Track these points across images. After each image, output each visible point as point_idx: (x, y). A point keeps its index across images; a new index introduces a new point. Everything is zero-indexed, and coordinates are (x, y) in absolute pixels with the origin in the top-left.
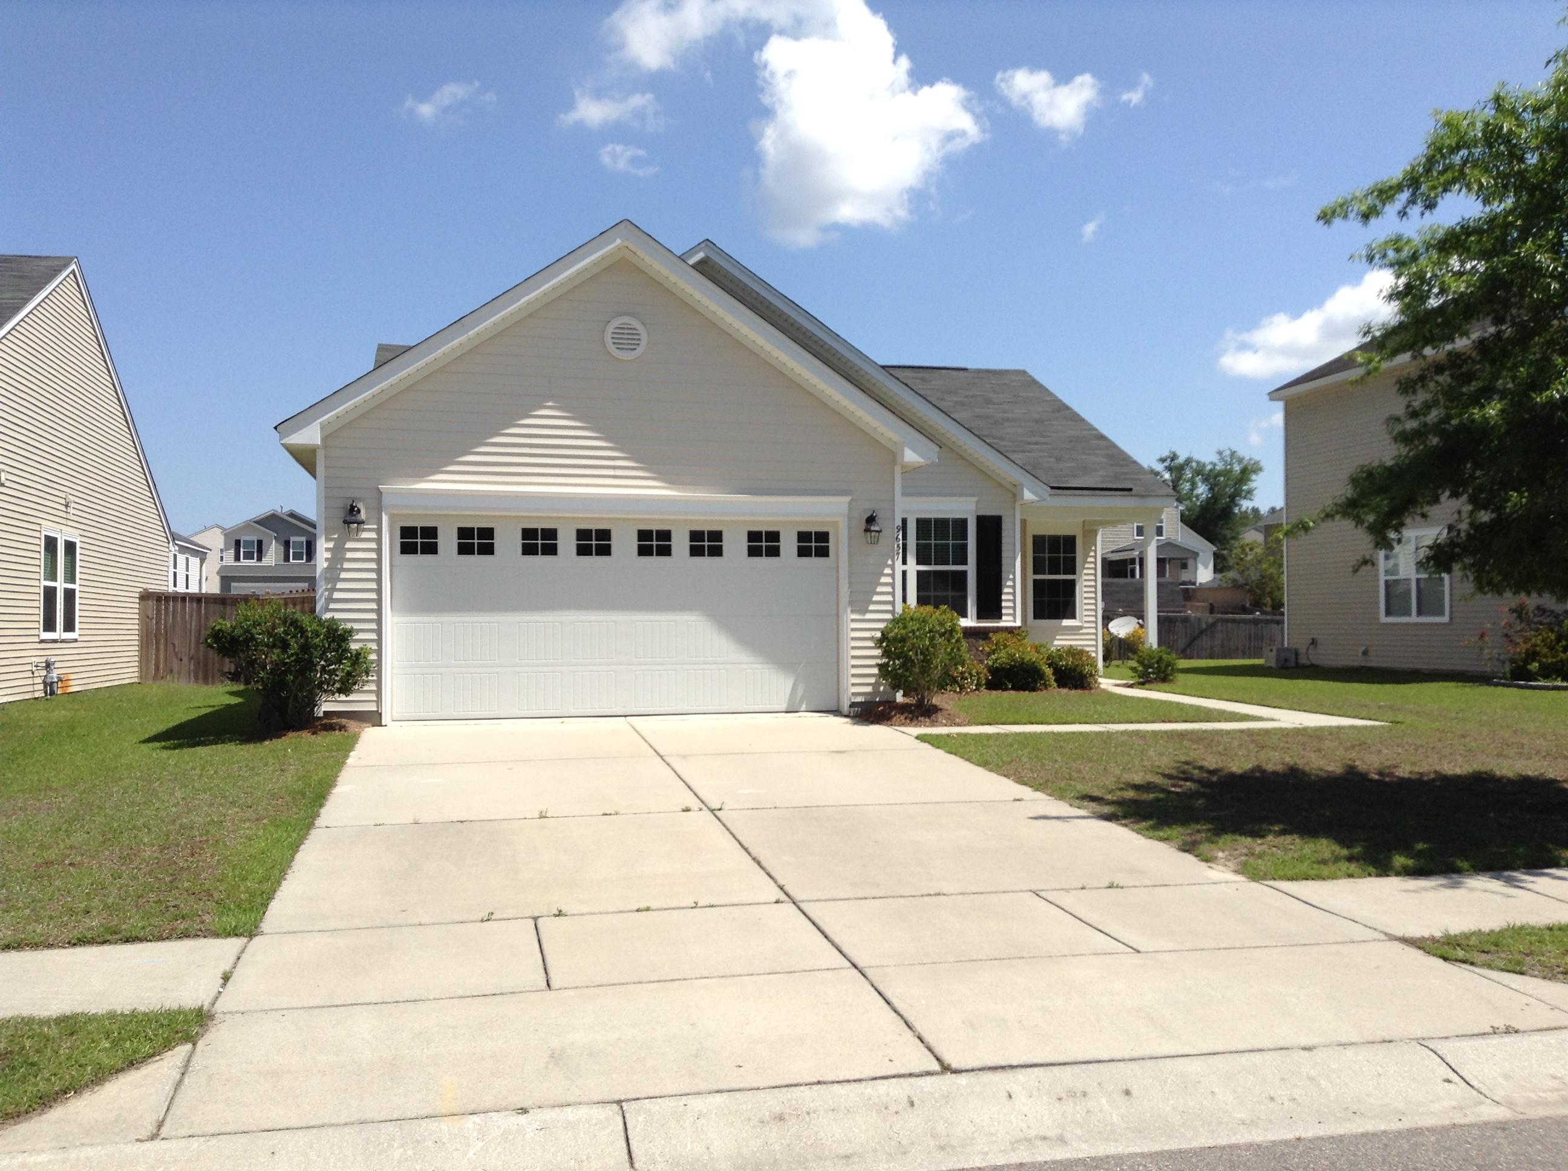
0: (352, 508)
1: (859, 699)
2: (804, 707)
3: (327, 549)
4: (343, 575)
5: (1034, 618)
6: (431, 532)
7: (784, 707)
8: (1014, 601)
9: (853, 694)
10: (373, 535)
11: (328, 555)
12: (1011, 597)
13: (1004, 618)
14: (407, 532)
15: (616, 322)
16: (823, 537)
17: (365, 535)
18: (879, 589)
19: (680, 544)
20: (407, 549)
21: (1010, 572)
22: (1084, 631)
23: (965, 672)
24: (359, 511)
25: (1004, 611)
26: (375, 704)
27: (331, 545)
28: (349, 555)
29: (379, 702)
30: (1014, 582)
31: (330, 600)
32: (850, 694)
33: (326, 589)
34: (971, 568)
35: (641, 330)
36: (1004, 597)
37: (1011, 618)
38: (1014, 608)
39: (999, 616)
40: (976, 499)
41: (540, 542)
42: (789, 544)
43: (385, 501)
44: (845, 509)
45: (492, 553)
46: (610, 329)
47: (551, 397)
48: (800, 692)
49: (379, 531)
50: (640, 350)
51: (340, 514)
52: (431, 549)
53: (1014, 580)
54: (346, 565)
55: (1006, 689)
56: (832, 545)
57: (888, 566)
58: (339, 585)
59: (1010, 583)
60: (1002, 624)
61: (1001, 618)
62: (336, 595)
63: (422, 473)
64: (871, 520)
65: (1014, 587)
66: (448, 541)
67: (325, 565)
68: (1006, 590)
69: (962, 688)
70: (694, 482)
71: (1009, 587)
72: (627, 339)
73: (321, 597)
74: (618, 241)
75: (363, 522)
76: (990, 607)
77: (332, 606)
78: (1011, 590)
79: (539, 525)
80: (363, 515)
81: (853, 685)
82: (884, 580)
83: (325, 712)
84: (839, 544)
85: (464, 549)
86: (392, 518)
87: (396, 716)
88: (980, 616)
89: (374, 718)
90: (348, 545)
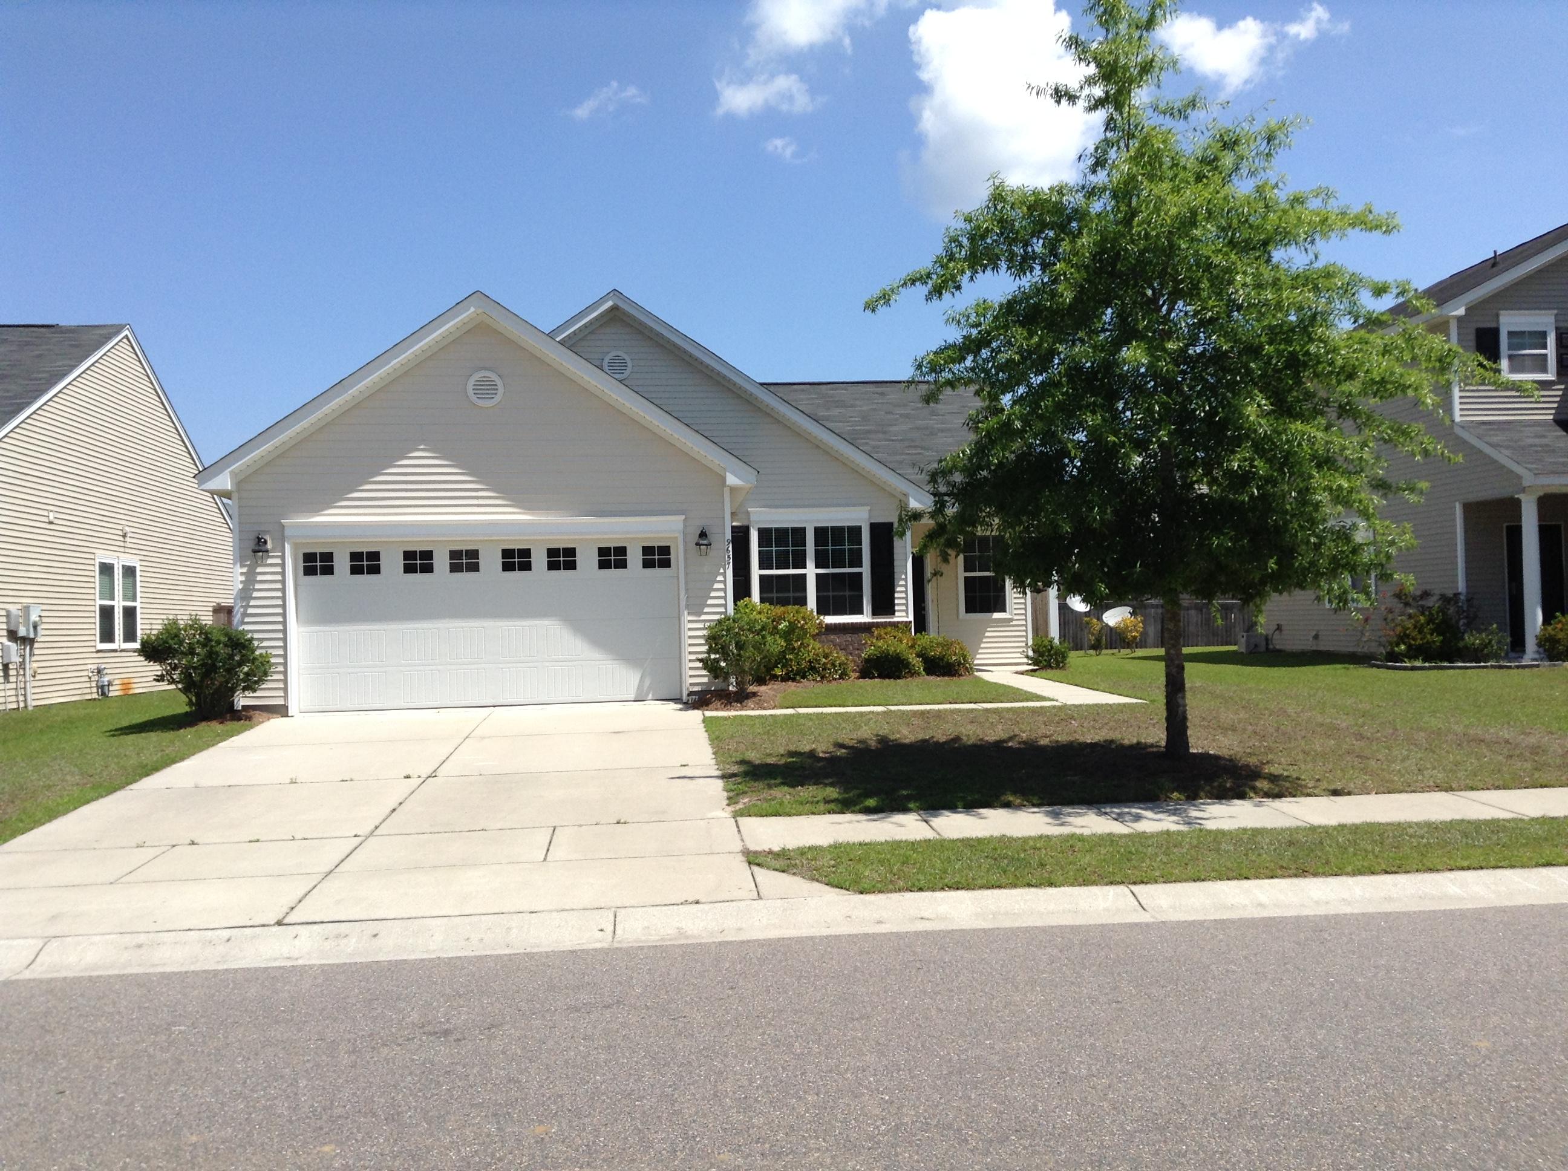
0: (259, 539)
1: (696, 689)
2: (650, 697)
3: (242, 574)
4: (255, 594)
5: (966, 612)
6: (328, 557)
7: (632, 697)
8: (906, 598)
9: (691, 684)
10: (279, 561)
11: (243, 578)
12: (903, 595)
13: (897, 614)
14: (309, 557)
15: (478, 376)
16: (665, 550)
17: (270, 561)
18: (713, 594)
19: (539, 560)
20: (309, 571)
21: (903, 573)
22: (1014, 623)
23: (827, 664)
24: (265, 542)
25: (897, 608)
26: (282, 699)
27: (245, 570)
28: (259, 578)
29: (286, 697)
30: (906, 582)
31: (245, 615)
32: (688, 685)
33: (242, 606)
34: (866, 570)
35: (499, 382)
36: (896, 595)
37: (904, 614)
38: (906, 605)
39: (892, 612)
40: (869, 508)
41: (418, 562)
42: (635, 557)
43: (287, 533)
44: (681, 526)
45: (379, 572)
46: (472, 382)
47: (423, 442)
48: (647, 682)
49: (283, 558)
50: (498, 398)
51: (252, 544)
52: (328, 570)
53: (906, 580)
54: (257, 586)
55: (873, 677)
56: (672, 557)
57: (721, 574)
58: (252, 603)
59: (902, 583)
60: (895, 619)
61: (894, 614)
62: (250, 611)
63: (317, 509)
64: (703, 535)
65: (906, 586)
66: (342, 564)
67: (241, 586)
68: (898, 589)
69: (823, 677)
70: (548, 508)
71: (901, 586)
72: (486, 389)
73: (238, 612)
74: (472, 309)
75: (267, 551)
76: (884, 604)
77: (247, 620)
78: (903, 589)
79: (418, 548)
80: (269, 546)
81: (691, 676)
82: (716, 586)
83: (243, 706)
84: (677, 556)
85: (356, 570)
86: (295, 547)
87: (303, 709)
88: (875, 612)
89: (281, 711)
90: (259, 570)
